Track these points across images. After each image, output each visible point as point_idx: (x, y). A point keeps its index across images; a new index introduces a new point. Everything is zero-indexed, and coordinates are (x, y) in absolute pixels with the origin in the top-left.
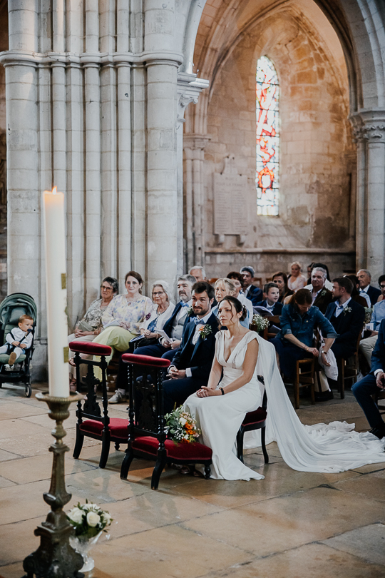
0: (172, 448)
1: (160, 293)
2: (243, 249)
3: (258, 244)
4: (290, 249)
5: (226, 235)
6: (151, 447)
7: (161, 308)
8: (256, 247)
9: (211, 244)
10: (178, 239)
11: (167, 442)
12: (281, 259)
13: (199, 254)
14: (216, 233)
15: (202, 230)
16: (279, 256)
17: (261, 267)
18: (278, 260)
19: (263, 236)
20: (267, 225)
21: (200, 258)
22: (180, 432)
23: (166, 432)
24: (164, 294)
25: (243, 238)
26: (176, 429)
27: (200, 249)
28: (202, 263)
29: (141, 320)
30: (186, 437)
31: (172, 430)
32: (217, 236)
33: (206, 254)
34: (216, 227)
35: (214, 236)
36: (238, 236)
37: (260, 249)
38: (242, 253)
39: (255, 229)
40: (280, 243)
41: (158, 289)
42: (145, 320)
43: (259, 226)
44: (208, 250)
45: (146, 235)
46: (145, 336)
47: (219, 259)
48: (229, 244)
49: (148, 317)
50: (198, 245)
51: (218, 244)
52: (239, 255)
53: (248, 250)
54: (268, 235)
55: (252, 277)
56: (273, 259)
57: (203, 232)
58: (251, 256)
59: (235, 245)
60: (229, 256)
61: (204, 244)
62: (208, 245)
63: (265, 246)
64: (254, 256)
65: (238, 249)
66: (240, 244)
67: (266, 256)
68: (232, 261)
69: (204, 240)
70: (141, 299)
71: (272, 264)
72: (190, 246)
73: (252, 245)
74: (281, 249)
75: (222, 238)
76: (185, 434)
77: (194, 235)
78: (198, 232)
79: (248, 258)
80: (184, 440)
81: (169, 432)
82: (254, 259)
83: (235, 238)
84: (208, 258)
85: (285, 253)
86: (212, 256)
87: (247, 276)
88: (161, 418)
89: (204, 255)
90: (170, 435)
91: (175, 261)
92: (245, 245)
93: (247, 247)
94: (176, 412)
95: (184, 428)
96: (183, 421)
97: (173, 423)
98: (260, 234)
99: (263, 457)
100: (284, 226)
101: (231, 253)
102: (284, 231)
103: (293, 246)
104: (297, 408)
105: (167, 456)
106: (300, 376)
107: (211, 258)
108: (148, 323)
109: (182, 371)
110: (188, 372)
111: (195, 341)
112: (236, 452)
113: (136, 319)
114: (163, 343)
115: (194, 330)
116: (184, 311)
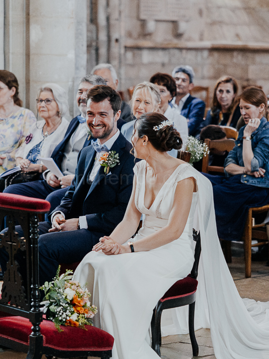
0: (52, 336)
1: (48, 101)
2: (183, 43)
3: (206, 35)
4: (252, 44)
5: (157, 21)
6: (19, 332)
7: (49, 124)
8: (201, 39)
9: (135, 34)
10: (79, 23)
11: (44, 324)
12: (238, 58)
13: (116, 49)
14: (143, 17)
15: (120, 13)
16: (235, 54)
17: (207, 71)
18: (235, 60)
19: (213, 23)
20: (219, 7)
21: (117, 55)
22: (65, 310)
23: (44, 310)
24: (53, 103)
25: (183, 27)
26: (58, 305)
27: (117, 40)
28: (120, 62)
29: (18, 143)
30: (74, 317)
31: (52, 308)
32: (143, 23)
33: (127, 48)
34: (142, 8)
35: (139, 23)
36: (175, 23)
37: (208, 44)
38: (181, 49)
39: (201, 13)
40: (237, 35)
41: (46, 95)
42: (24, 144)
43: (208, 8)
44: (130, 42)
45: (28, 14)
46: (22, 168)
47: (146, 57)
48: (161, 35)
49: (29, 139)
50: (115, 36)
51: (145, 35)
52: (176, 52)
53: (190, 44)
54: (221, 23)
55: (191, 82)
56: (226, 59)
57: (123, 15)
58: (193, 53)
59: (170, 37)
60: (161, 53)
61: (123, 33)
62: (129, 35)
63: (215, 39)
64: (199, 53)
65: (175, 42)
66: (178, 35)
67: (216, 54)
68: (166, 60)
69: (123, 28)
70: (17, 114)
71: (225, 66)
72: (103, 37)
73: (196, 36)
74: (239, 43)
75: (151, 26)
76: (72, 313)
77: (108, 19)
78: (115, 15)
79: (190, 56)
80: (70, 322)
81: (48, 310)
82: (199, 58)
83: (170, 25)
84: (129, 55)
85: (244, 50)
86: (136, 52)
87: (184, 80)
88: (35, 289)
89: (123, 51)
90: (50, 314)
91: (71, 55)
92: (186, 36)
93: (189, 39)
94: (60, 280)
95: (72, 303)
96: (70, 294)
97: (55, 295)
98: (209, 21)
99: (191, 346)
100: (245, 9)
101: (164, 49)
102: (244, 17)
103: (257, 40)
104: (247, 277)
105: (45, 345)
106: (253, 229)
107: (134, 55)
108: (27, 148)
109: (73, 221)
110: (83, 222)
111: (93, 177)
112: (150, 341)
113: (11, 142)
114: (50, 179)
115: (93, 161)
116: (82, 131)
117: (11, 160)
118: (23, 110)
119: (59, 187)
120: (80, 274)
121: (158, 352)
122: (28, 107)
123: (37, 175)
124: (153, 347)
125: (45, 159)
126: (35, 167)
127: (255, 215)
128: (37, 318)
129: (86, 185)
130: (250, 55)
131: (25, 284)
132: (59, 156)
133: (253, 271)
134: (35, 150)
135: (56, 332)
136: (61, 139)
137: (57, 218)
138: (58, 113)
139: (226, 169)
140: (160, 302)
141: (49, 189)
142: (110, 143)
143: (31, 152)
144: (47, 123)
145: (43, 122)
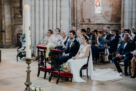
0: (62, 74)
2: (91, 23)
3: (95, 21)
5: (86, 19)
6: (56, 73)
9: (82, 21)
11: (61, 72)
12: (101, 26)
13: (78, 24)
14: (83, 18)
15: (79, 18)
17: (96, 28)
19: (97, 19)
20: (98, 16)
22: (64, 69)
23: (61, 70)
24: (64, 34)
25: (91, 20)
26: (63, 69)
27: (78, 23)
28: (79, 27)
29: (58, 41)
30: (66, 71)
31: (62, 69)
32: (83, 19)
36: (89, 19)
37: (95, 23)
38: (90, 24)
39: (94, 17)
40: (101, 21)
43: (96, 17)
44: (81, 23)
46: (59, 45)
48: (87, 22)
49: (60, 40)
50: (78, 22)
51: (84, 21)
52: (90, 25)
54: (98, 19)
58: (93, 25)
61: (79, 21)
62: (81, 22)
63: (97, 22)
65: (89, 23)
66: (90, 22)
67: (97, 25)
69: (79, 20)
71: (99, 27)
72: (76, 22)
73: (93, 22)
74: (102, 23)
75: (85, 20)
77: (77, 19)
78: (78, 18)
85: (102, 24)
88: (59, 66)
90: (62, 70)
91: (68, 25)
92: (91, 22)
93: (92, 22)
94: (63, 64)
95: (66, 68)
96: (65, 67)
97: (63, 67)
98: (96, 19)
99: (87, 77)
100: (103, 16)
101: (87, 24)
102: (102, 18)
103: (105, 22)
104: (99, 65)
105: (61, 76)
106: (100, 56)
107: (82, 25)
108: (60, 42)
109: (66, 54)
110: (68, 54)
111: (70, 46)
112: (79, 75)
113: (57, 41)
114: (64, 47)
115: (70, 43)
116: (69, 39)
117: (57, 44)
118: (59, 35)
119: (65, 49)
120: (67, 63)
121: (81, 77)
122: (60, 35)
123: (61, 47)
124: (80, 77)
125: (63, 44)
126: (61, 45)
127: (101, 54)
128: (59, 71)
129: (69, 48)
130: (104, 25)
131: (57, 65)
132: (65, 43)
133: (100, 64)
134: (61, 42)
135: (63, 73)
136: (66, 40)
137: (64, 54)
138: (65, 36)
139: (95, 45)
140: (81, 68)
141: (63, 49)
142: (73, 40)
143: (61, 43)
144: (63, 38)
145: (63, 37)
